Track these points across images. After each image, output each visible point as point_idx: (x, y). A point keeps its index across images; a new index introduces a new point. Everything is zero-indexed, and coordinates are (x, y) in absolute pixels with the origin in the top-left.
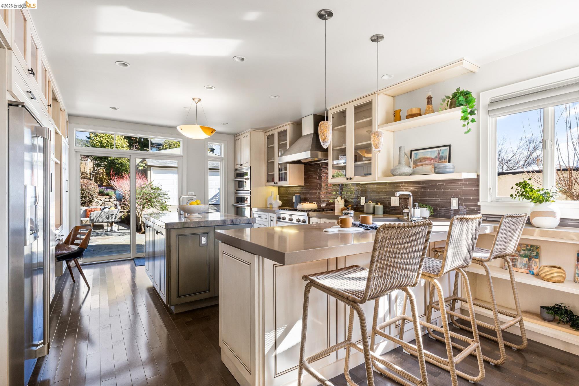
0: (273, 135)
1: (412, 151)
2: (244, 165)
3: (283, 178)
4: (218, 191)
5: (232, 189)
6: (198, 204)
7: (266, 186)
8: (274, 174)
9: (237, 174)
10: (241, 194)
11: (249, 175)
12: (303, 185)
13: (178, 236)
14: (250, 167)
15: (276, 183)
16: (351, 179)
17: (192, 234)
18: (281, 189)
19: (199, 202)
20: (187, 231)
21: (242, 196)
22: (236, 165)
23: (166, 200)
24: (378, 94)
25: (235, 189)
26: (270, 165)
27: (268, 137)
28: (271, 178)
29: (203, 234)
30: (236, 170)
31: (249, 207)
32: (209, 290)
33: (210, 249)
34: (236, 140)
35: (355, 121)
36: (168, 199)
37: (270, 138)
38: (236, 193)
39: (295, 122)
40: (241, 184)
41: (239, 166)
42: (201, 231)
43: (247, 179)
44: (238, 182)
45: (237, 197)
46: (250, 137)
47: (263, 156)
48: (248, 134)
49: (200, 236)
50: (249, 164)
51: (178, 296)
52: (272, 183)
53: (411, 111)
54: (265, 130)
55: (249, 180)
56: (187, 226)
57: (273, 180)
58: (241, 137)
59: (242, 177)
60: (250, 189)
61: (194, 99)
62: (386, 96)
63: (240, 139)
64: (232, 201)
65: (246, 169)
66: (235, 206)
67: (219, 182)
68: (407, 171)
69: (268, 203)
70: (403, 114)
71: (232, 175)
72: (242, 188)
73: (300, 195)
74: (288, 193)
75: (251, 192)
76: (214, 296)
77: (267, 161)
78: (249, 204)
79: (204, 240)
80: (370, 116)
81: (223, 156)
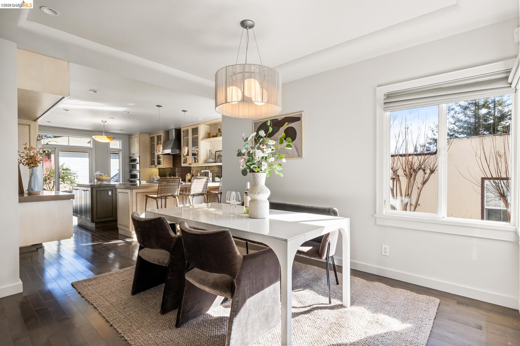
0: (154, 137)
1: (216, 152)
2: (135, 155)
3: (159, 163)
4: (118, 172)
5: (127, 169)
6: (106, 177)
7: (150, 168)
8: (154, 160)
9: (131, 160)
10: (134, 172)
11: (139, 161)
12: (172, 167)
13: (97, 191)
14: (139, 156)
15: (156, 166)
16: (190, 164)
17: (104, 190)
18: (161, 170)
19: (107, 176)
20: (101, 189)
21: (134, 173)
22: (130, 154)
23: (75, 178)
24: (201, 125)
25: (130, 170)
26: (152, 154)
27: (151, 138)
28: (152, 163)
29: (110, 190)
30: (130, 157)
31: (139, 181)
32: (112, 217)
33: (113, 197)
34: (130, 138)
35: (192, 136)
36: (77, 177)
37: (152, 139)
38: (130, 172)
39: (166, 131)
40: (134, 167)
41: (132, 155)
42: (108, 188)
43: (138, 163)
44: (131, 165)
45: (131, 175)
46: (139, 137)
47: (148, 149)
48: (138, 136)
49: (108, 191)
50: (138, 154)
51: (97, 218)
52: (154, 166)
53: (213, 134)
54: (150, 134)
55: (139, 164)
56: (101, 186)
57: (154, 164)
58: (133, 137)
59: (135, 162)
60: (139, 169)
61: (102, 121)
62: (205, 125)
63: (133, 138)
64: (128, 177)
65: (137, 157)
66: (130, 180)
67: (118, 164)
68: (211, 161)
69: (152, 178)
70: (211, 135)
71: (128, 160)
72: (134, 169)
73: (170, 173)
74: (165, 172)
75: (140, 171)
76: (115, 219)
77: (151, 152)
78: (139, 179)
79: (110, 193)
80: (197, 134)
81: (121, 148)
